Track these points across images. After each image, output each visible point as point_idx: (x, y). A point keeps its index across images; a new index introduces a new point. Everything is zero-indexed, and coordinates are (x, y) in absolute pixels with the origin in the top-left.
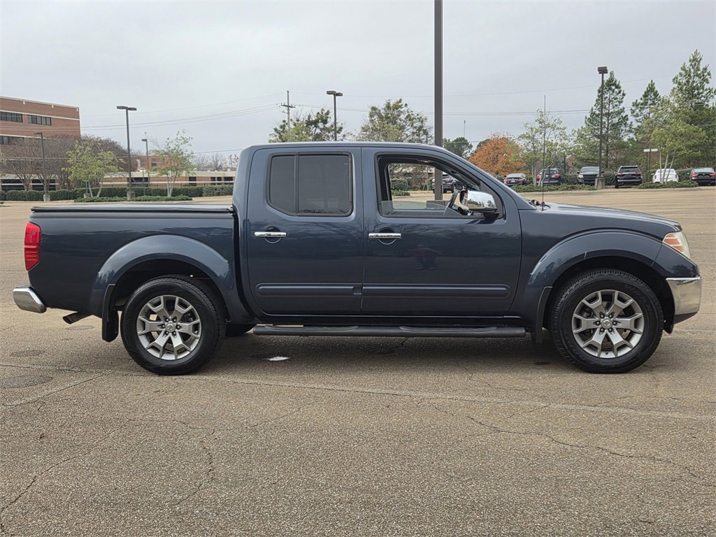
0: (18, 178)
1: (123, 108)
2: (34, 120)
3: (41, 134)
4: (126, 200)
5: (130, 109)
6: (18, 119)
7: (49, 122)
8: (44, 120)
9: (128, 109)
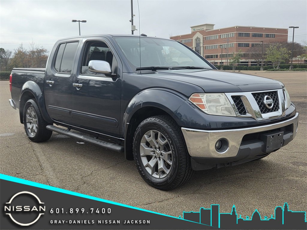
0: (256, 61)
1: (292, 27)
2: (267, 36)
3: (263, 42)
4: (289, 70)
5: (296, 28)
6: (261, 36)
7: (274, 36)
8: (272, 36)
9: (294, 28)
